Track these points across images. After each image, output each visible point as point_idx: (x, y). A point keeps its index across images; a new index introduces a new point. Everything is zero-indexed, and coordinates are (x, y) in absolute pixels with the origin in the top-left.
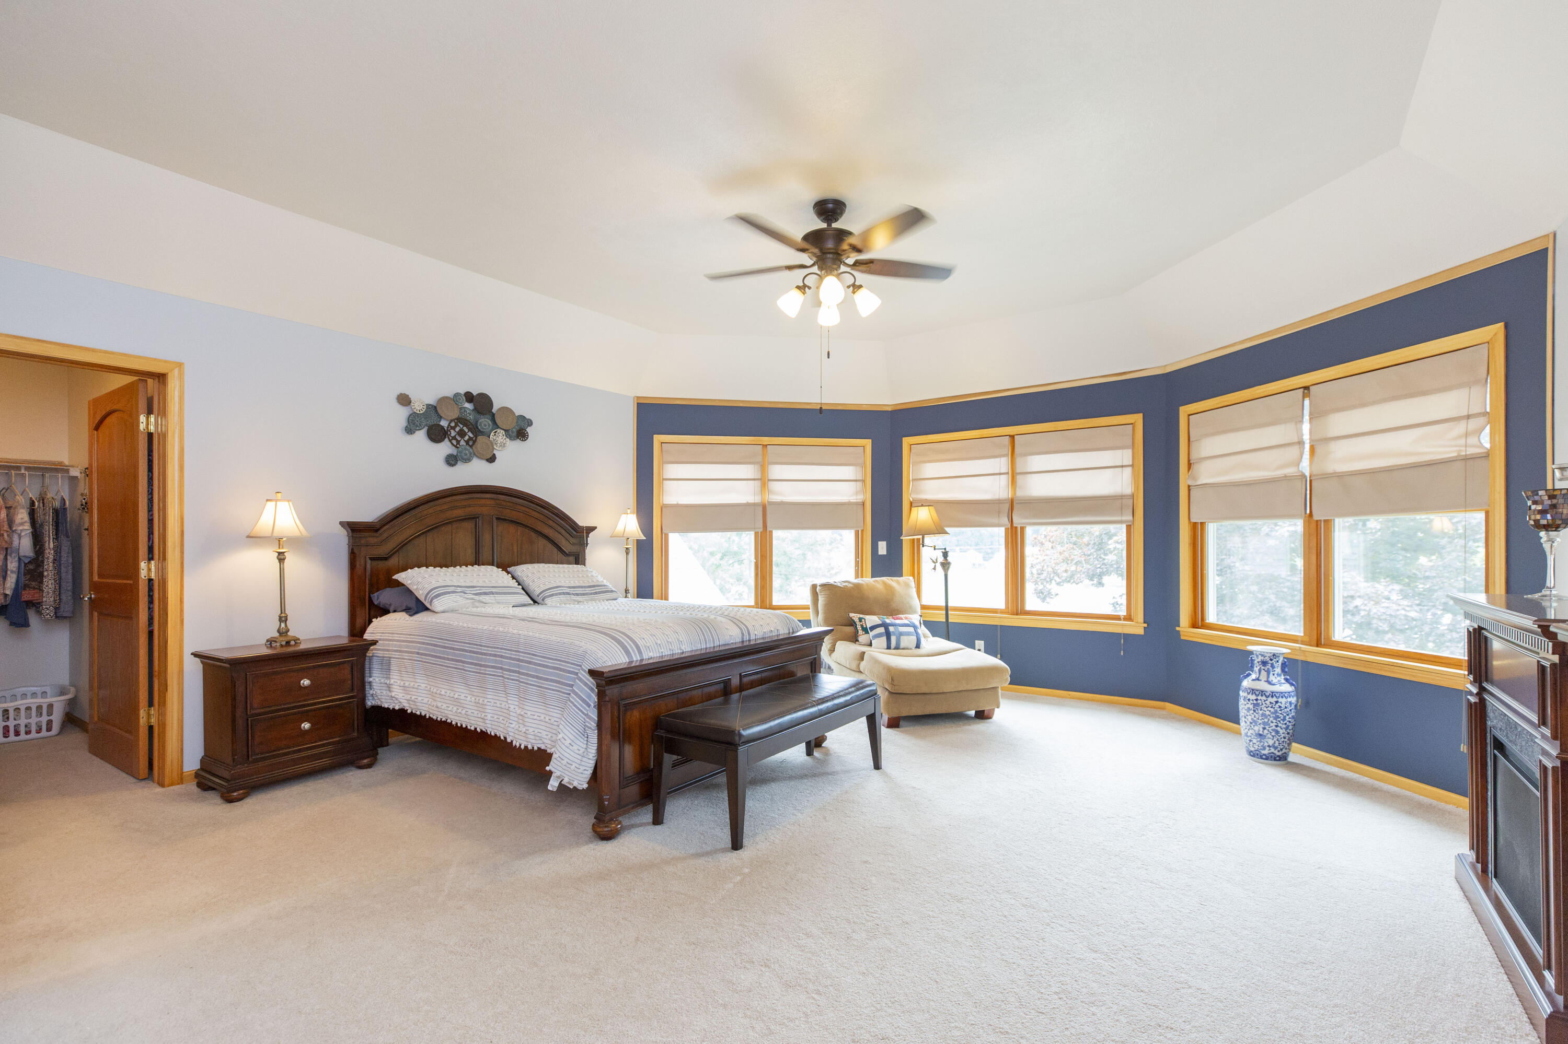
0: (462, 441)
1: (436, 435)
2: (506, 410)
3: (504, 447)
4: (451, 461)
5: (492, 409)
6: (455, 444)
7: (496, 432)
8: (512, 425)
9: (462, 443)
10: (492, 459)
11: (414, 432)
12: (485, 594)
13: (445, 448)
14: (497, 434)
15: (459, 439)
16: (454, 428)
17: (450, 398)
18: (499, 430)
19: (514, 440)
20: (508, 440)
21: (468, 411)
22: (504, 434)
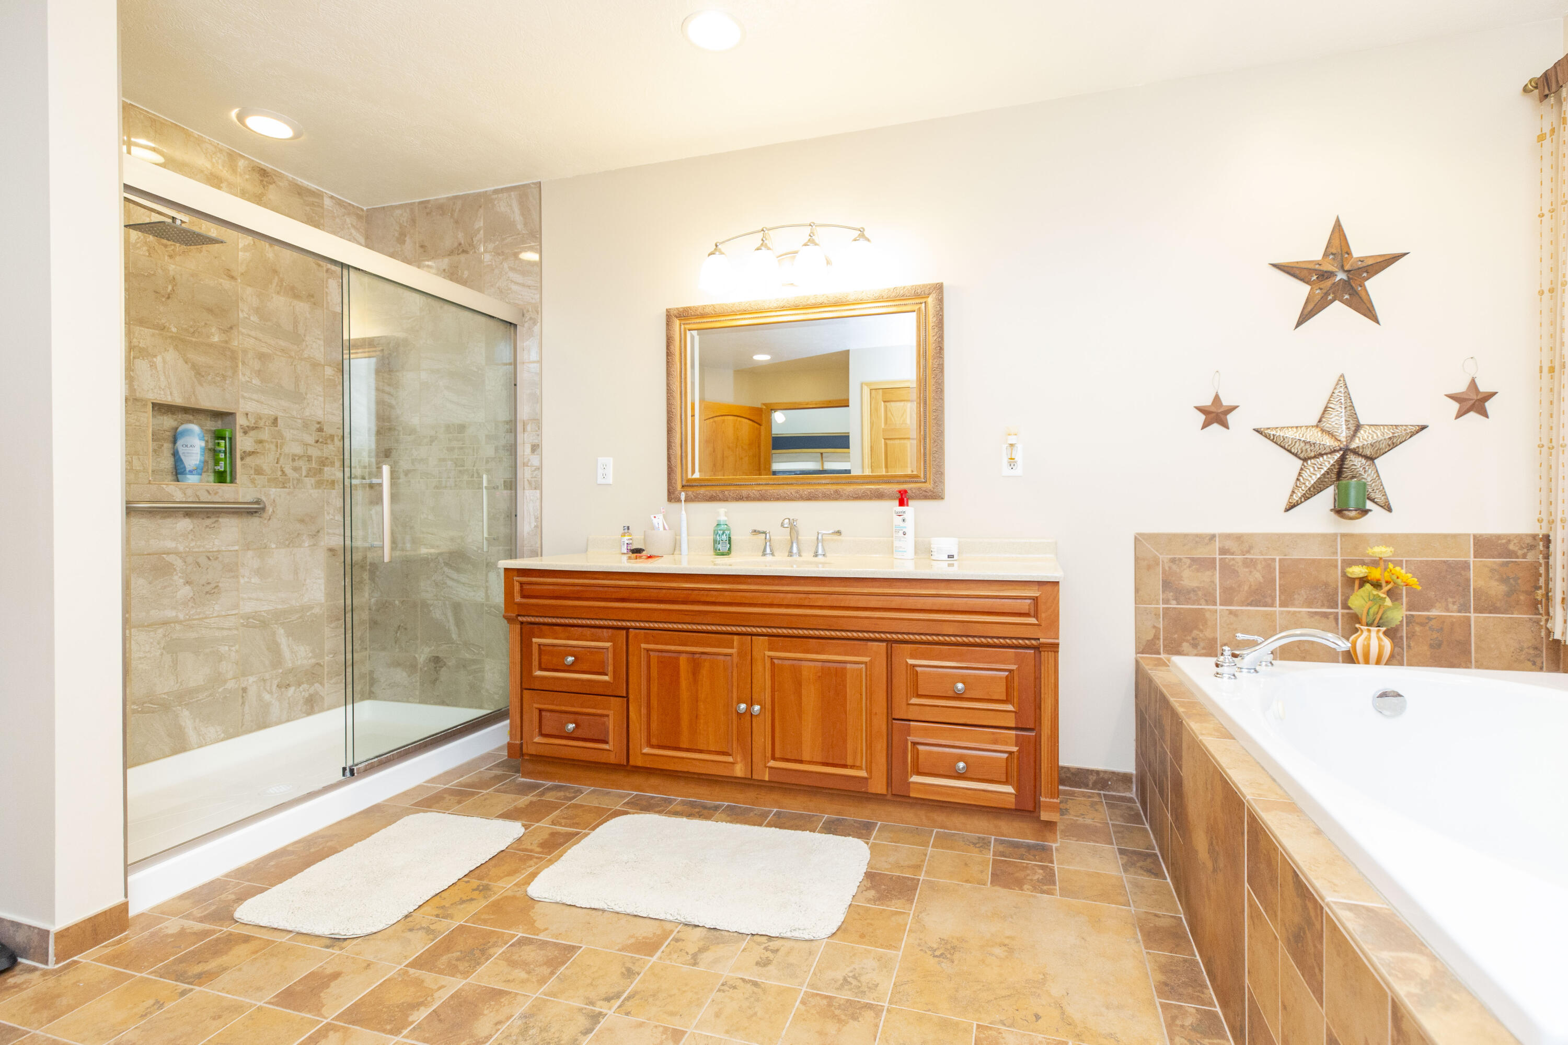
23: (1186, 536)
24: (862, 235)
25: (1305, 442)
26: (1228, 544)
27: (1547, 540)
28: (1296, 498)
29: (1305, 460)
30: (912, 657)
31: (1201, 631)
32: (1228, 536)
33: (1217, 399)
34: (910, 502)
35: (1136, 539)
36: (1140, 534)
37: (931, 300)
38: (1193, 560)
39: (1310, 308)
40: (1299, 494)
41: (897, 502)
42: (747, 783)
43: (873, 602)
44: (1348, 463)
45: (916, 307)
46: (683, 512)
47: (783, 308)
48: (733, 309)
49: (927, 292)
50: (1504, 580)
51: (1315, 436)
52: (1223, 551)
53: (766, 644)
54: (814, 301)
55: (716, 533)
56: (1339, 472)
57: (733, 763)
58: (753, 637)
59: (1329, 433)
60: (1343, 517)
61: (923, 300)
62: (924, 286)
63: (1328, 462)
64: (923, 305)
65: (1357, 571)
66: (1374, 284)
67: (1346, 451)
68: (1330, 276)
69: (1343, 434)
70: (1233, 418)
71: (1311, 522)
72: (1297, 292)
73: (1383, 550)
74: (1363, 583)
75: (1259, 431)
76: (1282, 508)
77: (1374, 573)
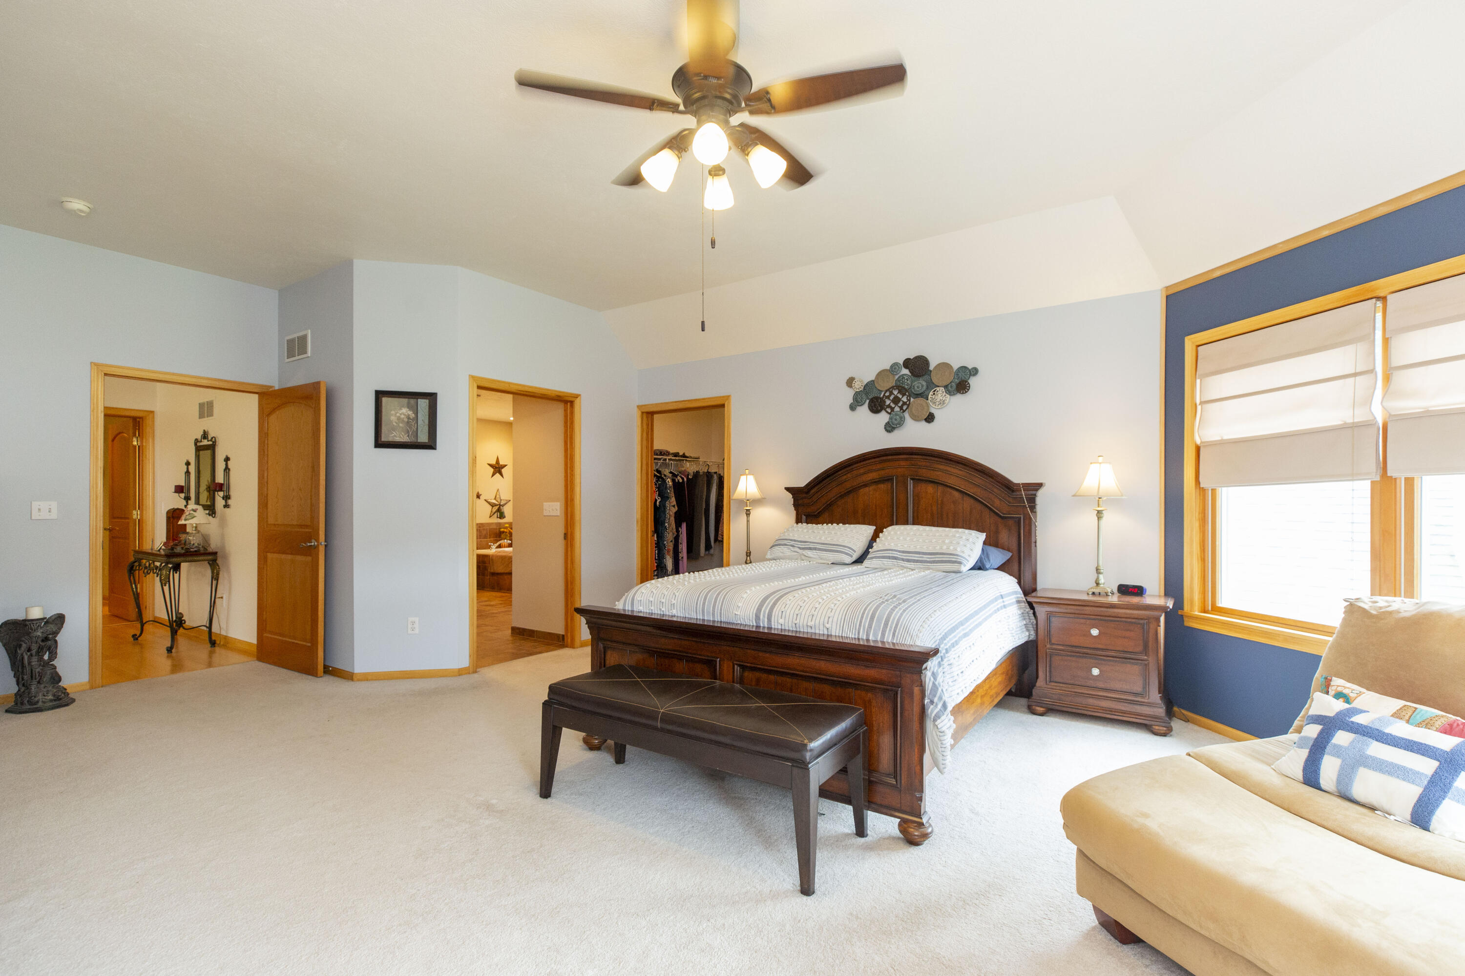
0: (897, 408)
1: (876, 406)
2: (945, 366)
3: (944, 404)
4: (890, 428)
5: (929, 367)
6: (889, 411)
7: (934, 391)
8: (948, 379)
9: (897, 409)
10: (930, 418)
11: (855, 409)
12: (810, 549)
13: (883, 417)
14: (936, 393)
15: (893, 406)
16: (888, 397)
17: (886, 370)
18: (938, 389)
19: (954, 394)
20: (948, 396)
21: (906, 377)
22: (944, 390)
25: (494, 503)
28: (491, 515)
29: (493, 507)
33: (479, 493)
39: (494, 474)
44: (500, 507)
51: (494, 501)
52: (480, 527)
56: (499, 510)
59: (497, 501)
63: (497, 508)
65: (502, 530)
66: (503, 470)
67: (500, 505)
68: (496, 468)
69: (499, 500)
70: (481, 497)
71: (495, 520)
72: (492, 470)
73: (507, 525)
74: (503, 532)
75: (485, 500)
76: (489, 516)
77: (505, 530)
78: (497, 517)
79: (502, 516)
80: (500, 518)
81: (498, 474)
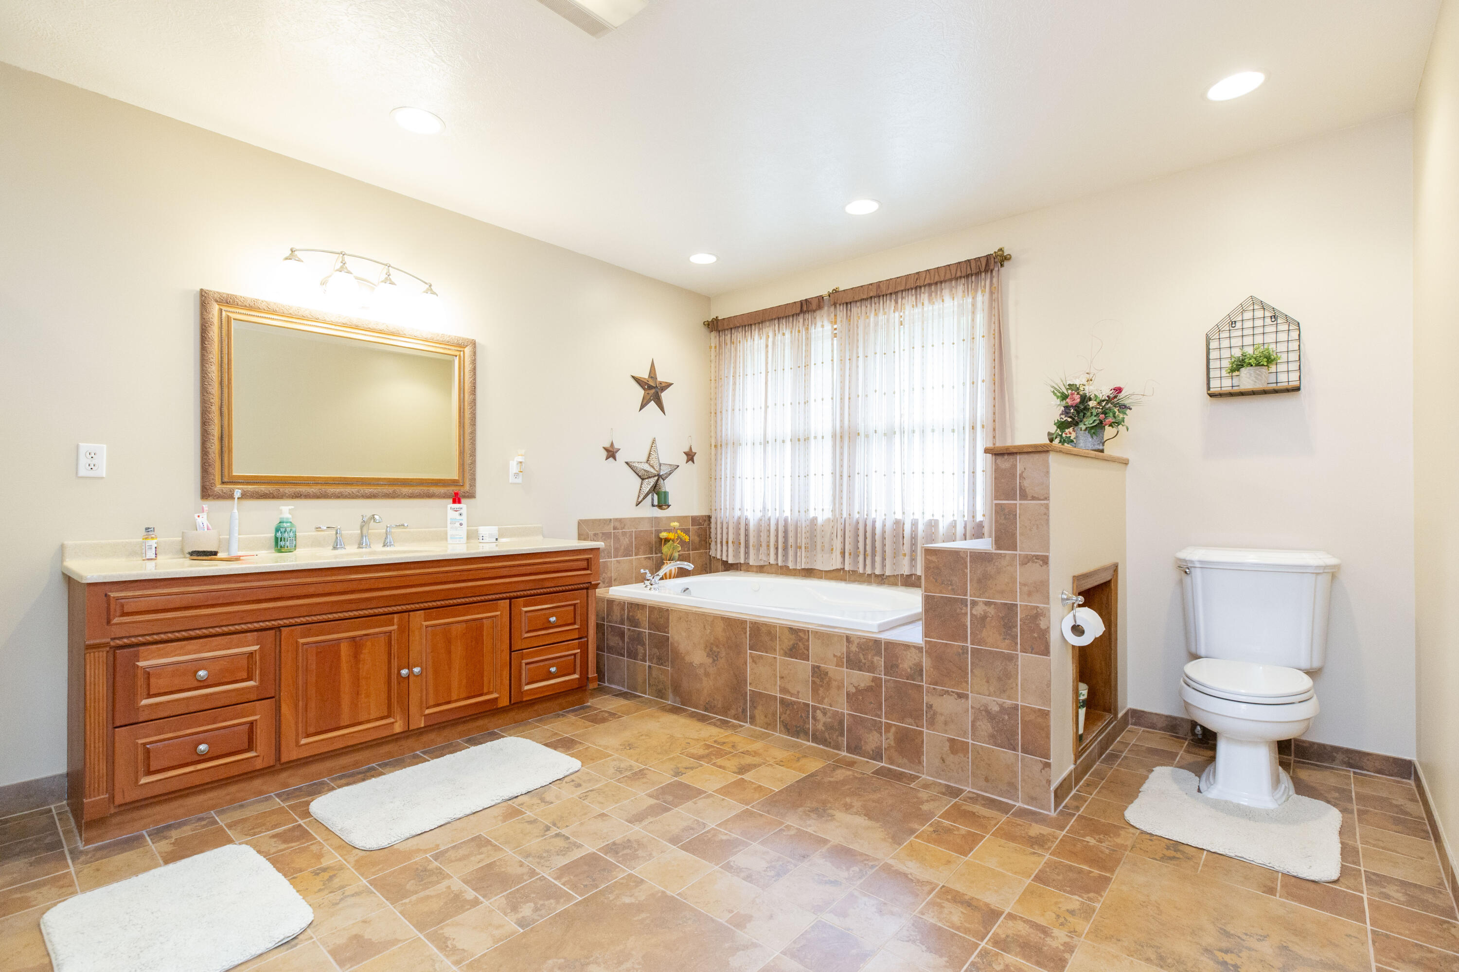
23: (600, 520)
24: (430, 289)
25: (645, 470)
26: (617, 524)
27: (709, 517)
28: (640, 499)
29: (643, 479)
30: (525, 606)
31: (606, 573)
32: (616, 520)
33: (612, 444)
34: (463, 500)
35: (579, 523)
36: (581, 520)
37: (468, 351)
38: (603, 534)
39: (645, 402)
40: (642, 497)
41: (451, 500)
42: (408, 734)
43: (505, 572)
44: (659, 482)
45: (457, 353)
46: (236, 511)
47: (344, 325)
48: (291, 312)
49: (466, 344)
50: (699, 536)
51: (647, 467)
52: (615, 528)
53: (423, 616)
54: (374, 327)
55: (277, 530)
56: (655, 489)
57: (393, 723)
58: (411, 613)
59: (653, 467)
60: (661, 509)
61: (462, 349)
62: (463, 339)
63: (652, 481)
64: (462, 353)
65: (664, 535)
66: (664, 395)
67: (659, 476)
68: (650, 387)
69: (657, 467)
70: (618, 455)
71: (648, 511)
72: (640, 393)
73: (675, 524)
74: (667, 540)
75: (627, 463)
76: (635, 504)
77: (671, 536)
78: (653, 505)
79: (663, 504)
80: (660, 506)
81: (652, 404)
